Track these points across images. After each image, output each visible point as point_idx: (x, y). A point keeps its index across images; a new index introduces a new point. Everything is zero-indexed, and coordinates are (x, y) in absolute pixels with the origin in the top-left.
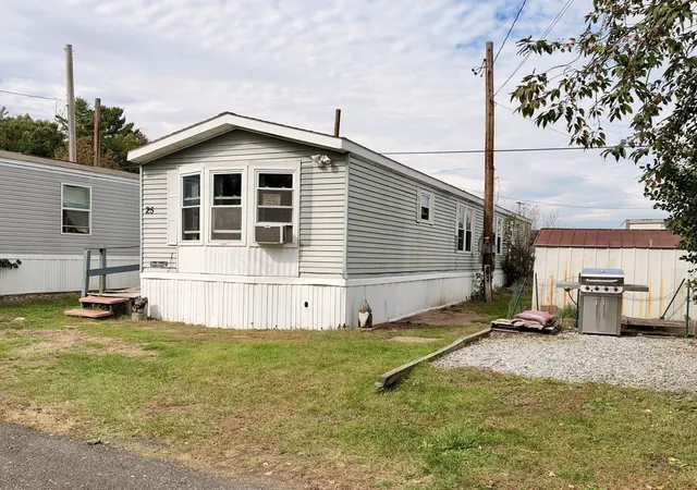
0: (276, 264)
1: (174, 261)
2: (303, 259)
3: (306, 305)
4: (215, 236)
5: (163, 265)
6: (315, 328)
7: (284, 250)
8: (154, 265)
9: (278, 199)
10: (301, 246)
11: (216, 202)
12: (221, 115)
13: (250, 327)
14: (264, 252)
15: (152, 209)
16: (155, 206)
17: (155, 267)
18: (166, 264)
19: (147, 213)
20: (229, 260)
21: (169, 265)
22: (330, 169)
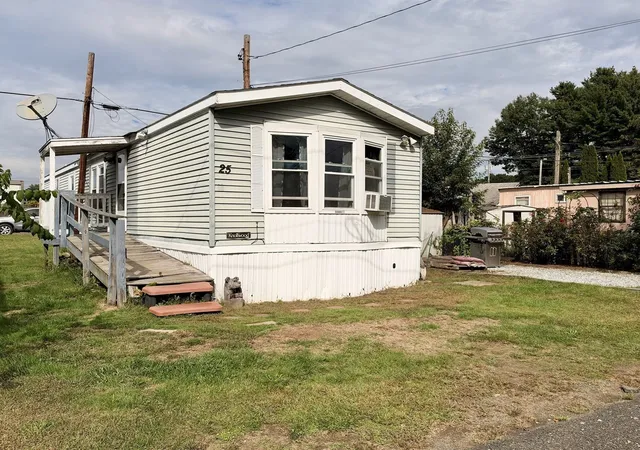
0: (375, 230)
1: (260, 230)
2: (390, 225)
3: (394, 266)
4: (328, 204)
5: (245, 236)
7: (378, 218)
8: (232, 236)
9: (373, 170)
11: (328, 169)
12: (334, 80)
14: (368, 220)
15: (229, 168)
16: (233, 165)
17: (233, 239)
18: (249, 234)
19: (221, 172)
20: (343, 228)
21: (253, 236)
22: (408, 149)
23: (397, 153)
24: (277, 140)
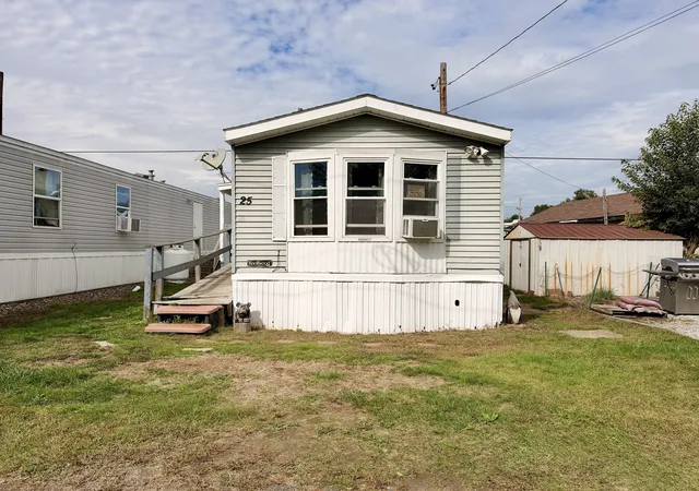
0: (423, 260)
1: (281, 259)
2: (451, 254)
3: (457, 303)
4: (349, 231)
5: (266, 264)
6: (468, 327)
7: (431, 245)
8: (253, 264)
9: (422, 191)
10: (448, 240)
11: (350, 193)
12: (358, 97)
13: (398, 331)
14: (411, 248)
15: (249, 199)
16: (254, 196)
17: (254, 266)
18: (271, 263)
19: (242, 204)
20: (370, 256)
21: (274, 264)
22: (482, 161)
23: (463, 168)
24: (300, 169)
